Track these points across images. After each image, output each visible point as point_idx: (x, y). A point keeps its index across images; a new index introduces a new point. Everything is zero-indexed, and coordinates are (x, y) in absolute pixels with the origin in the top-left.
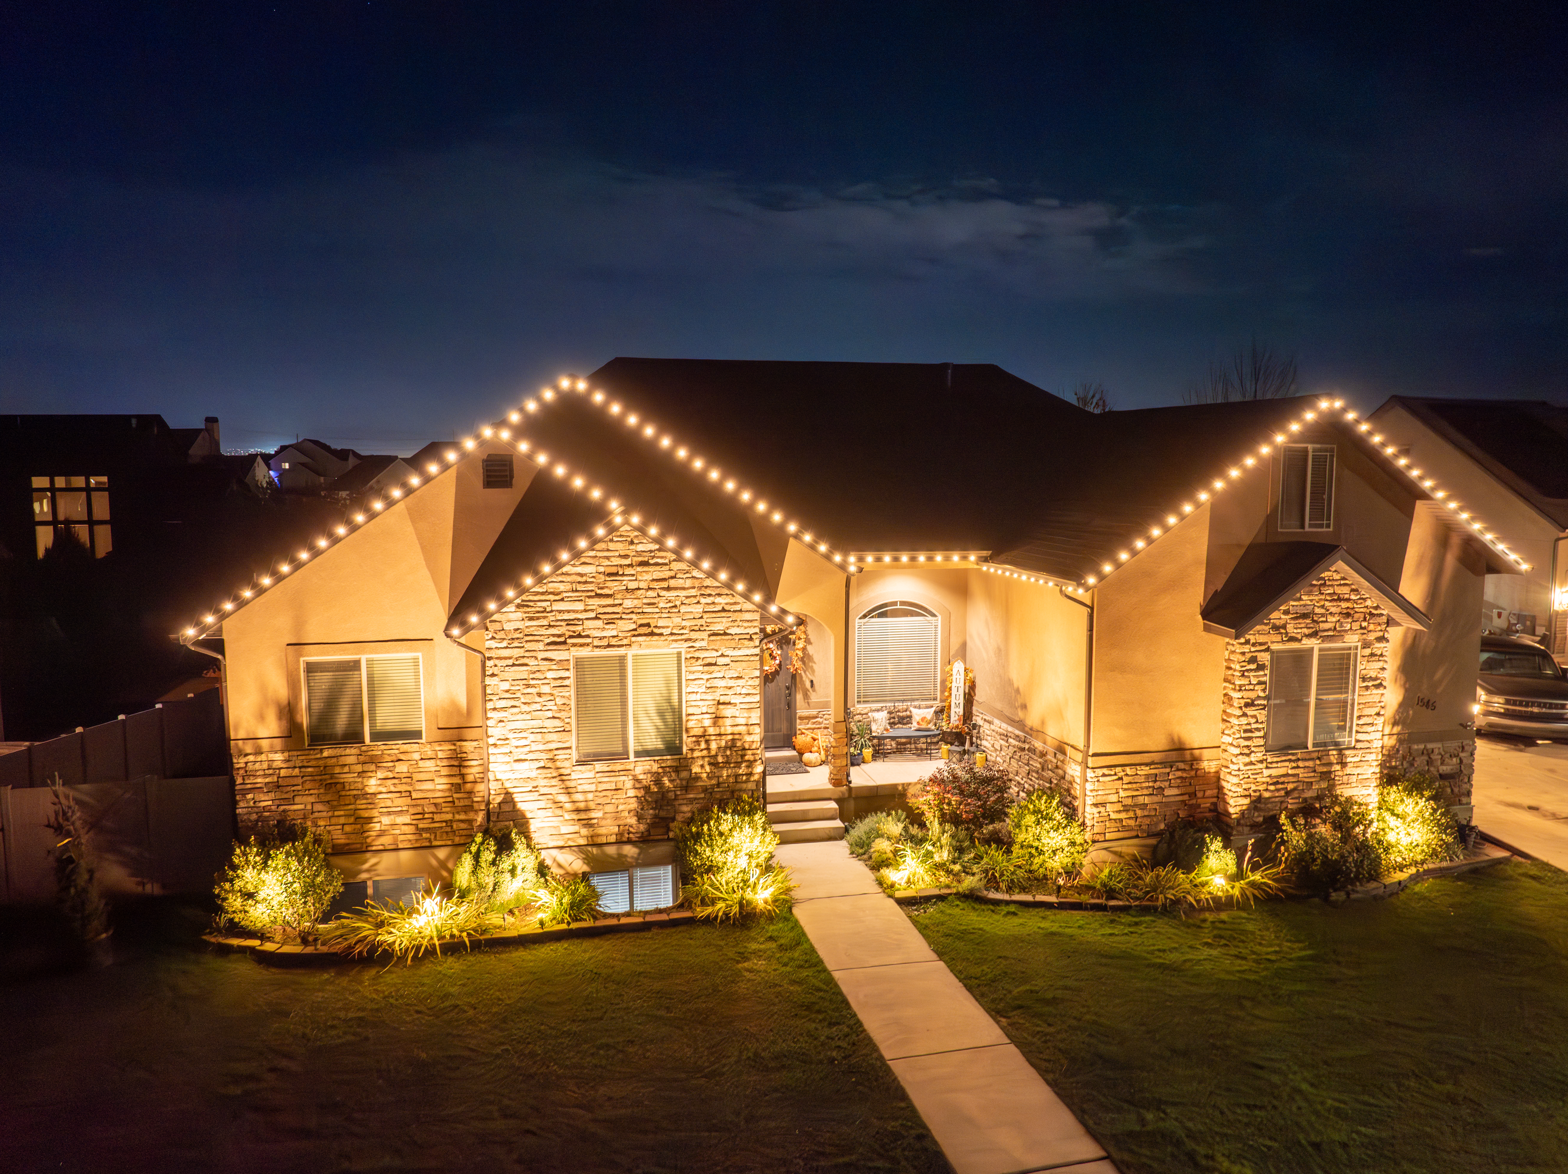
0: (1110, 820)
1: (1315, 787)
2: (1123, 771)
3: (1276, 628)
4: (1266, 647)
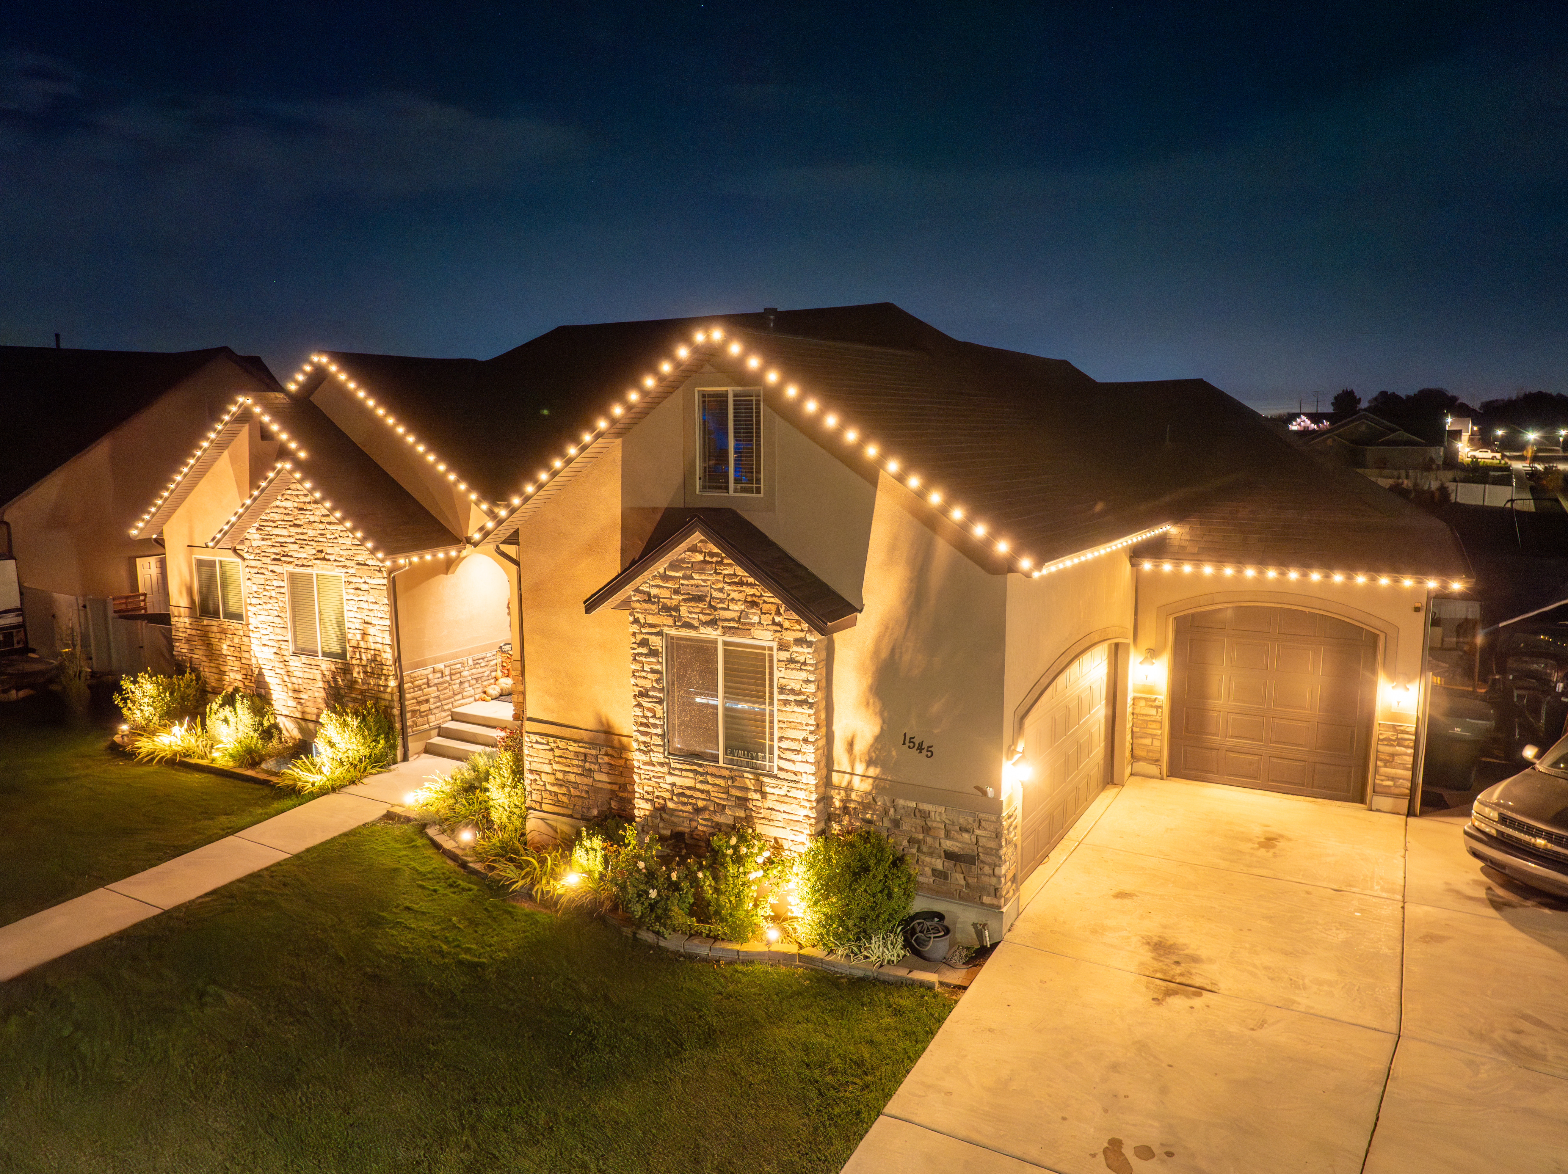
0: (546, 790)
1: (728, 812)
2: (555, 742)
3: (666, 609)
4: (658, 629)
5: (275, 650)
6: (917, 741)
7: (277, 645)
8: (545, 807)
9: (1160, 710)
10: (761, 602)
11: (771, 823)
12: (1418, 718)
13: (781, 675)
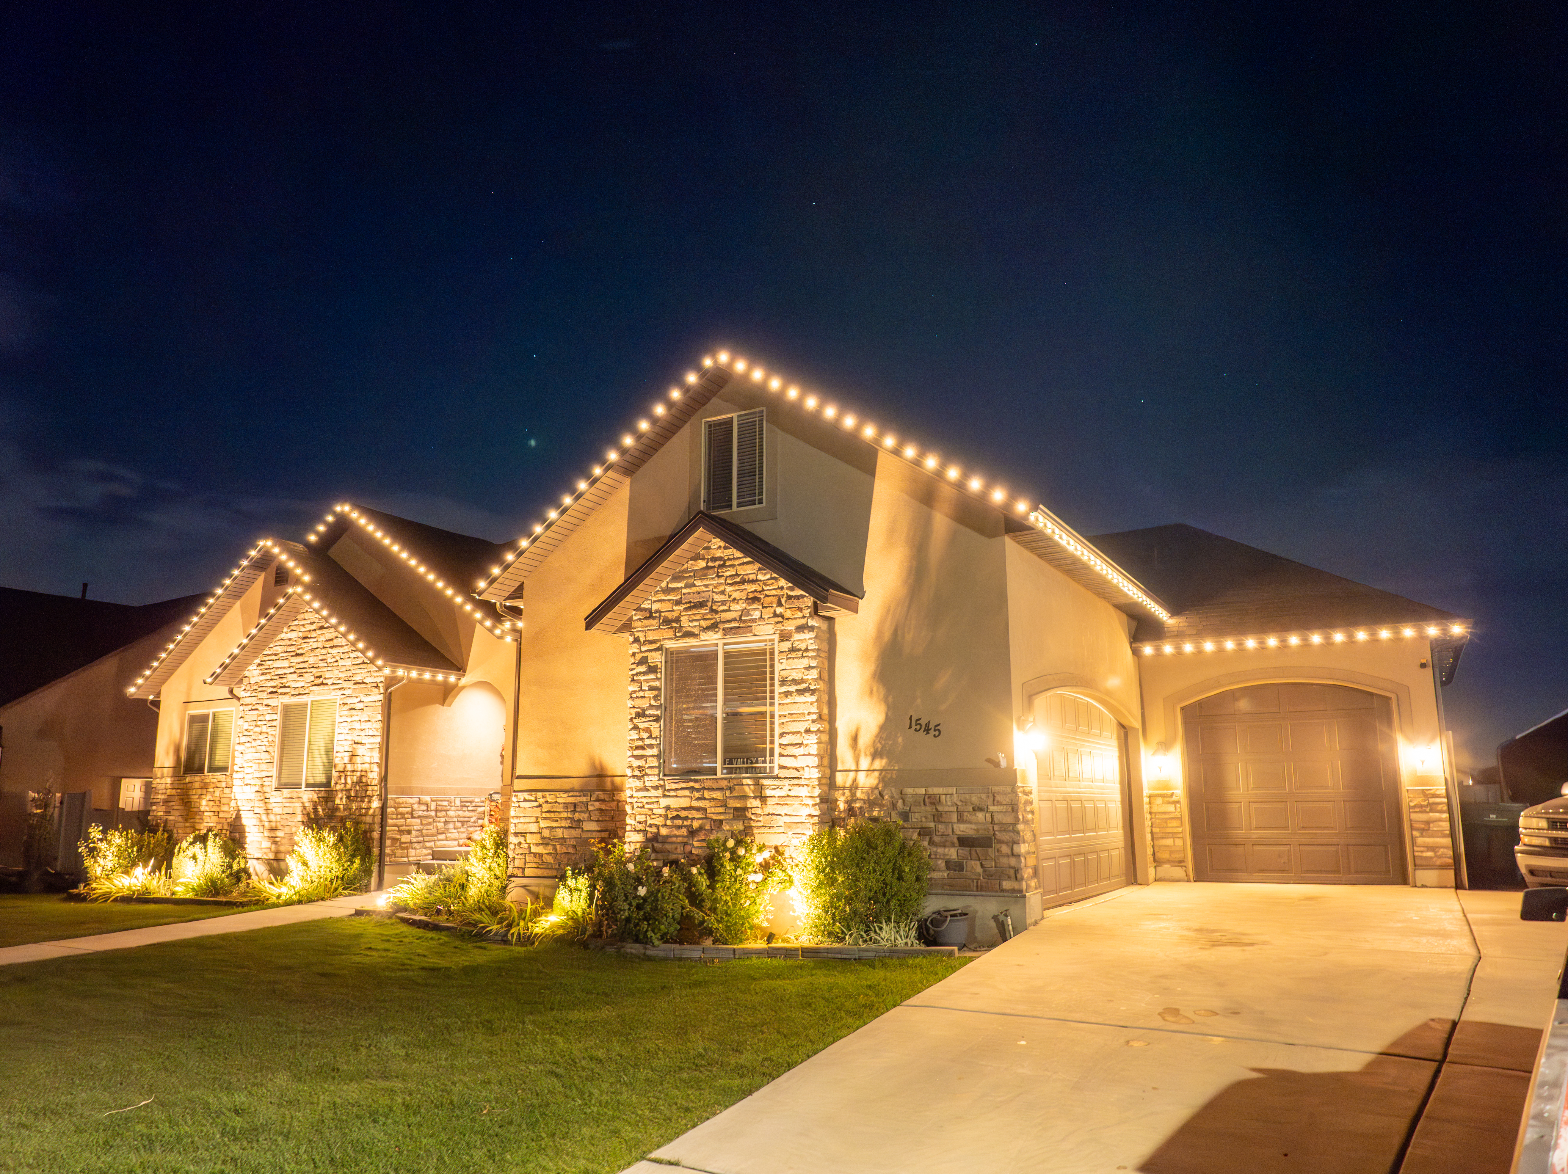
0: (530, 853)
1: (726, 827)
2: (543, 797)
3: (667, 622)
4: (658, 645)
5: (257, 788)
6: (923, 722)
7: (259, 782)
8: (528, 872)
9: (1178, 805)
10: (762, 596)
11: (771, 830)
12: (1446, 779)
13: (783, 667)
